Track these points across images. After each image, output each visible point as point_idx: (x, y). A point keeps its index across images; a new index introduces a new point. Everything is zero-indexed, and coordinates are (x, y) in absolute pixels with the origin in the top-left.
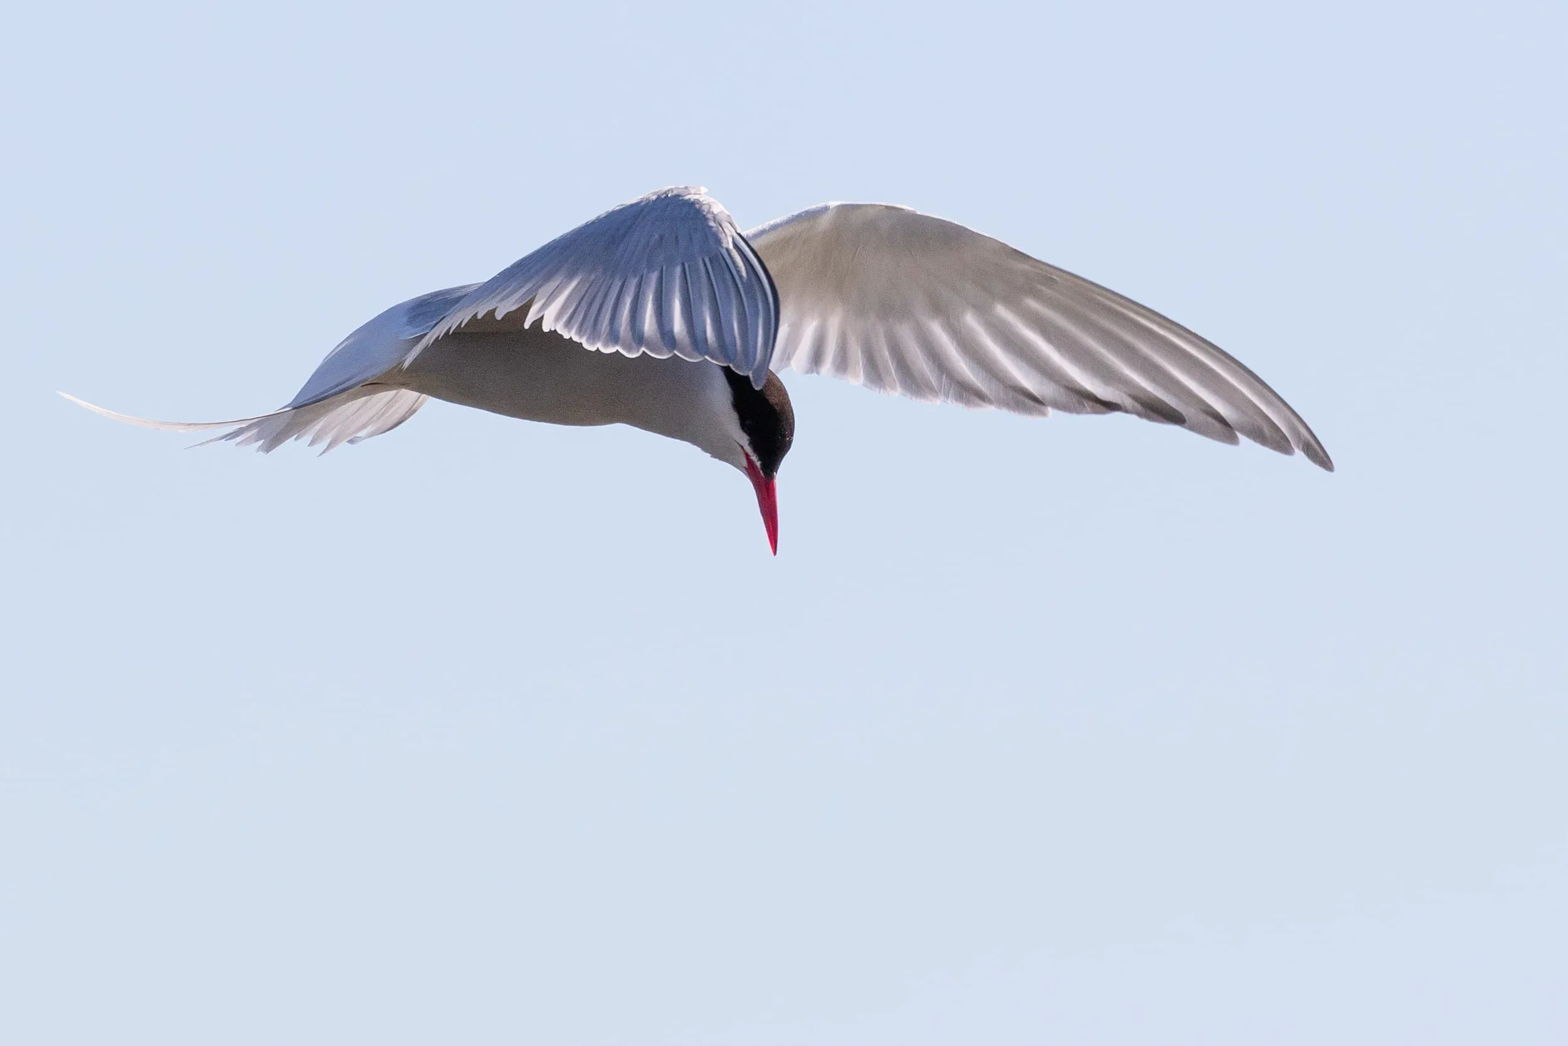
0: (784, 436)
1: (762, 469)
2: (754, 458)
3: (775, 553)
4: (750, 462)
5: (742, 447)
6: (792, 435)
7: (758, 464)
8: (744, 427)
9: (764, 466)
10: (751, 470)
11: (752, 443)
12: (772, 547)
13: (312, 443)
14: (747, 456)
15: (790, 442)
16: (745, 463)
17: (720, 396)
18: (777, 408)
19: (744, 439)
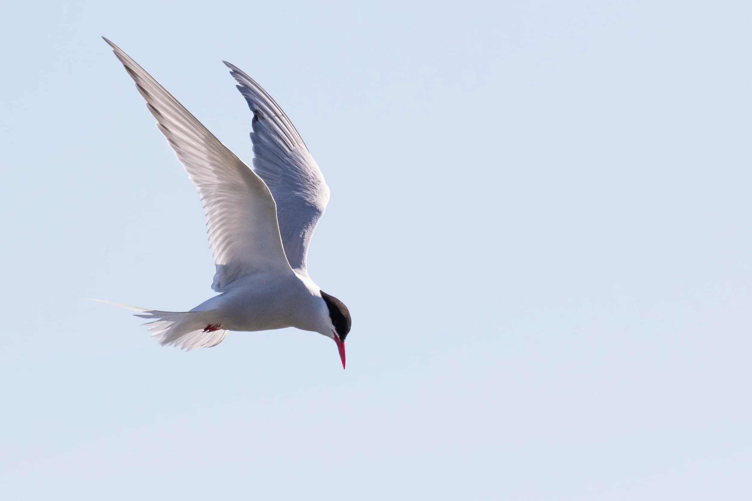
0: (348, 327)
1: (340, 339)
2: (337, 334)
3: (344, 368)
4: (336, 336)
5: (333, 331)
6: (350, 326)
7: (338, 337)
8: (334, 323)
9: (340, 338)
10: (336, 339)
11: (337, 329)
12: (343, 366)
13: (182, 348)
14: (335, 334)
15: (350, 329)
16: (334, 336)
17: (325, 311)
18: (345, 317)
19: (333, 328)
